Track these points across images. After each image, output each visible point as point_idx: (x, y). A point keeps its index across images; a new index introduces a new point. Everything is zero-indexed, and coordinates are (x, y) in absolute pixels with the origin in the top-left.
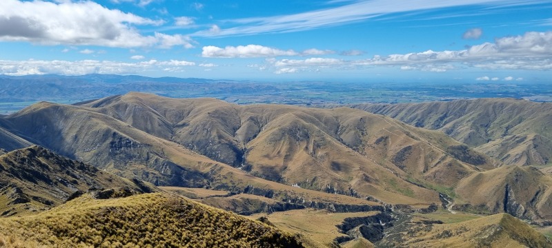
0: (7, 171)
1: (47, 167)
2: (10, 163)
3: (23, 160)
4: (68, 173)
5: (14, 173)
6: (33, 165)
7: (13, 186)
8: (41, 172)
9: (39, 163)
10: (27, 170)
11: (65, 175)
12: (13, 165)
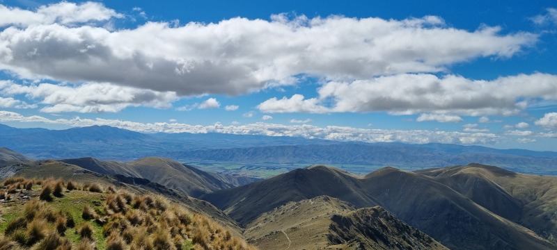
0: (354, 225)
1: (387, 229)
2: (357, 219)
3: (368, 218)
4: (404, 238)
5: (360, 230)
6: (375, 224)
7: (358, 240)
8: (381, 231)
9: (380, 223)
10: (371, 229)
11: (401, 240)
12: (360, 221)
